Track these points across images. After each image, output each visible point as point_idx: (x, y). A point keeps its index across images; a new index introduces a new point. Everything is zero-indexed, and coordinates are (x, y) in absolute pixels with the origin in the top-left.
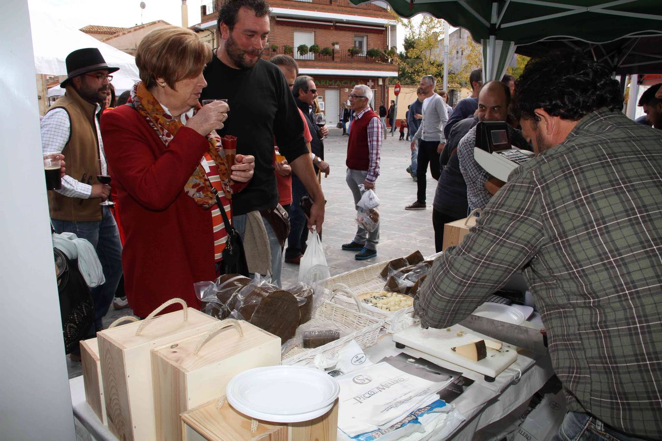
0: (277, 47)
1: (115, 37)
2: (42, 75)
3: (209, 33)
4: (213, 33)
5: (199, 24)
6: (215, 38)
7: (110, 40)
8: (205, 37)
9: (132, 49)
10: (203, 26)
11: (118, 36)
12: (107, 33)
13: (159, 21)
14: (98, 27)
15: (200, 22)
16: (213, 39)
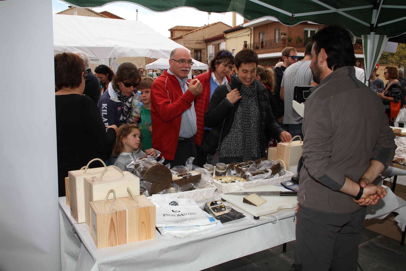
0: (292, 39)
1: (191, 33)
2: (146, 57)
3: (249, 29)
4: (251, 30)
5: (243, 24)
6: (253, 33)
7: (188, 35)
8: (246, 32)
9: (201, 40)
10: (245, 25)
11: (193, 32)
12: (187, 31)
13: (219, 23)
14: (181, 26)
15: (243, 22)
16: (251, 34)
